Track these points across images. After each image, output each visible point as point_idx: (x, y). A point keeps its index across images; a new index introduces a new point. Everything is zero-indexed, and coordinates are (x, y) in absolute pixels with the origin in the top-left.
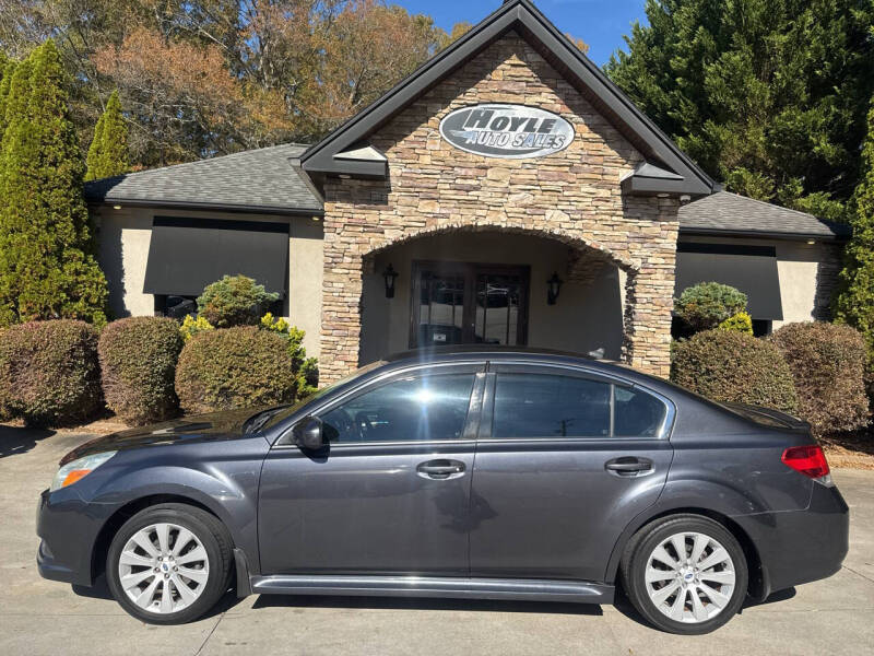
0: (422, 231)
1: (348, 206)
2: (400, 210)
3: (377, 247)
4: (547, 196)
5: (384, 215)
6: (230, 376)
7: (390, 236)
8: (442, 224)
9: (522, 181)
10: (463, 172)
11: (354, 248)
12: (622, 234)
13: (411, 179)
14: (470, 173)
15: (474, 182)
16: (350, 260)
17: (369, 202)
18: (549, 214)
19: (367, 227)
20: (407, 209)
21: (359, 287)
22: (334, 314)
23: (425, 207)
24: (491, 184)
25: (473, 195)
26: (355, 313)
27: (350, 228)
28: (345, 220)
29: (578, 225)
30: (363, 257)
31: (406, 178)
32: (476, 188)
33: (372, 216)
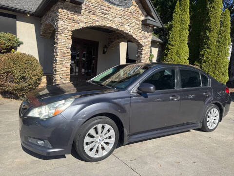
0: (91, 25)
1: (68, 12)
2: (85, 17)
3: (77, 28)
4: (125, 20)
5: (80, 17)
6: (25, 72)
7: (82, 25)
8: (97, 24)
9: (119, 15)
10: (104, 8)
11: (69, 28)
12: (141, 35)
13: (89, 6)
14: (106, 8)
15: (107, 12)
16: (67, 32)
17: (74, 12)
18: (125, 26)
19: (74, 21)
20: (87, 17)
21: (71, 42)
22: (62, 51)
23: (92, 17)
24: (111, 13)
25: (106, 16)
26: (69, 51)
27: (68, 20)
28: (66, 17)
29: (132, 31)
30: (72, 31)
31: (87, 6)
32: (107, 14)
33: (76, 17)
